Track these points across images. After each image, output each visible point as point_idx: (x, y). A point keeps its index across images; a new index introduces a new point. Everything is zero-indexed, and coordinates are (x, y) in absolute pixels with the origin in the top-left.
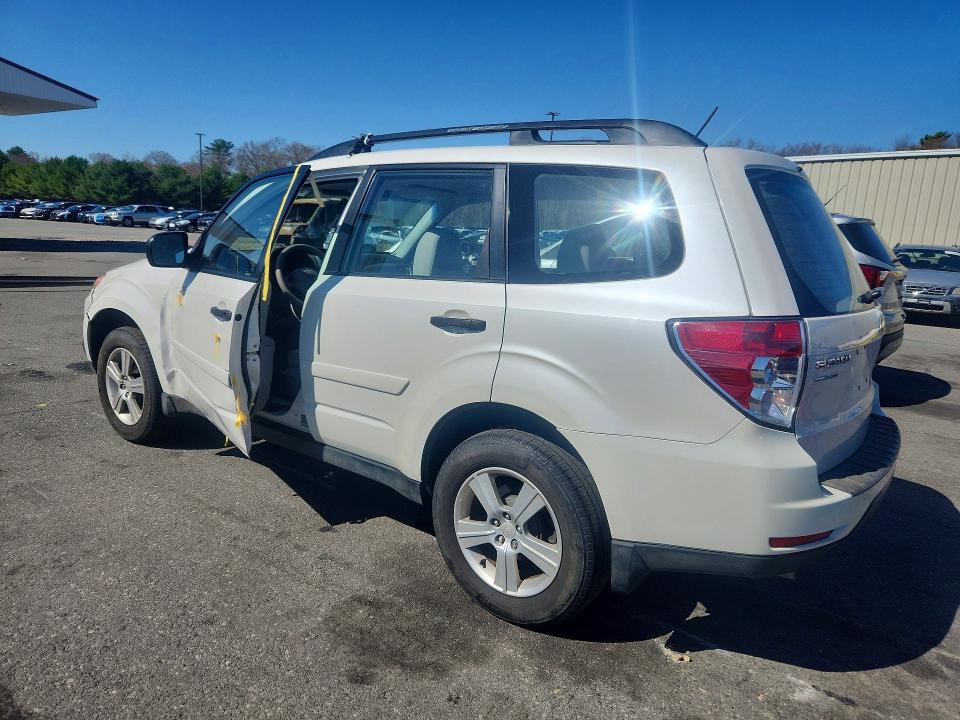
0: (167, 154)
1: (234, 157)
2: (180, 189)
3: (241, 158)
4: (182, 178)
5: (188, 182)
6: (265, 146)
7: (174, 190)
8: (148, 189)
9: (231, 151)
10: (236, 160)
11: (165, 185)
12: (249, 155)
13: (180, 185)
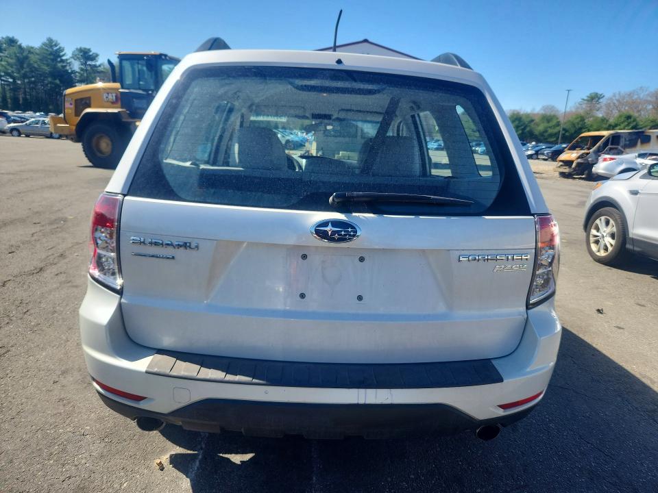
0: (553, 107)
1: (602, 105)
2: (550, 131)
3: (608, 106)
4: (554, 122)
5: (558, 124)
6: (630, 95)
7: (546, 131)
8: (529, 131)
9: (601, 100)
10: (604, 107)
11: (541, 128)
12: (615, 102)
13: (550, 127)
